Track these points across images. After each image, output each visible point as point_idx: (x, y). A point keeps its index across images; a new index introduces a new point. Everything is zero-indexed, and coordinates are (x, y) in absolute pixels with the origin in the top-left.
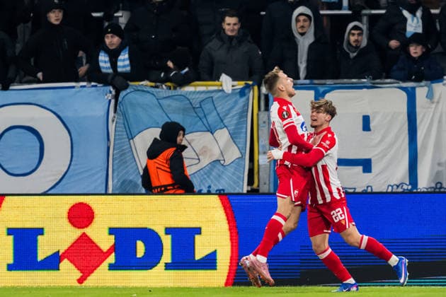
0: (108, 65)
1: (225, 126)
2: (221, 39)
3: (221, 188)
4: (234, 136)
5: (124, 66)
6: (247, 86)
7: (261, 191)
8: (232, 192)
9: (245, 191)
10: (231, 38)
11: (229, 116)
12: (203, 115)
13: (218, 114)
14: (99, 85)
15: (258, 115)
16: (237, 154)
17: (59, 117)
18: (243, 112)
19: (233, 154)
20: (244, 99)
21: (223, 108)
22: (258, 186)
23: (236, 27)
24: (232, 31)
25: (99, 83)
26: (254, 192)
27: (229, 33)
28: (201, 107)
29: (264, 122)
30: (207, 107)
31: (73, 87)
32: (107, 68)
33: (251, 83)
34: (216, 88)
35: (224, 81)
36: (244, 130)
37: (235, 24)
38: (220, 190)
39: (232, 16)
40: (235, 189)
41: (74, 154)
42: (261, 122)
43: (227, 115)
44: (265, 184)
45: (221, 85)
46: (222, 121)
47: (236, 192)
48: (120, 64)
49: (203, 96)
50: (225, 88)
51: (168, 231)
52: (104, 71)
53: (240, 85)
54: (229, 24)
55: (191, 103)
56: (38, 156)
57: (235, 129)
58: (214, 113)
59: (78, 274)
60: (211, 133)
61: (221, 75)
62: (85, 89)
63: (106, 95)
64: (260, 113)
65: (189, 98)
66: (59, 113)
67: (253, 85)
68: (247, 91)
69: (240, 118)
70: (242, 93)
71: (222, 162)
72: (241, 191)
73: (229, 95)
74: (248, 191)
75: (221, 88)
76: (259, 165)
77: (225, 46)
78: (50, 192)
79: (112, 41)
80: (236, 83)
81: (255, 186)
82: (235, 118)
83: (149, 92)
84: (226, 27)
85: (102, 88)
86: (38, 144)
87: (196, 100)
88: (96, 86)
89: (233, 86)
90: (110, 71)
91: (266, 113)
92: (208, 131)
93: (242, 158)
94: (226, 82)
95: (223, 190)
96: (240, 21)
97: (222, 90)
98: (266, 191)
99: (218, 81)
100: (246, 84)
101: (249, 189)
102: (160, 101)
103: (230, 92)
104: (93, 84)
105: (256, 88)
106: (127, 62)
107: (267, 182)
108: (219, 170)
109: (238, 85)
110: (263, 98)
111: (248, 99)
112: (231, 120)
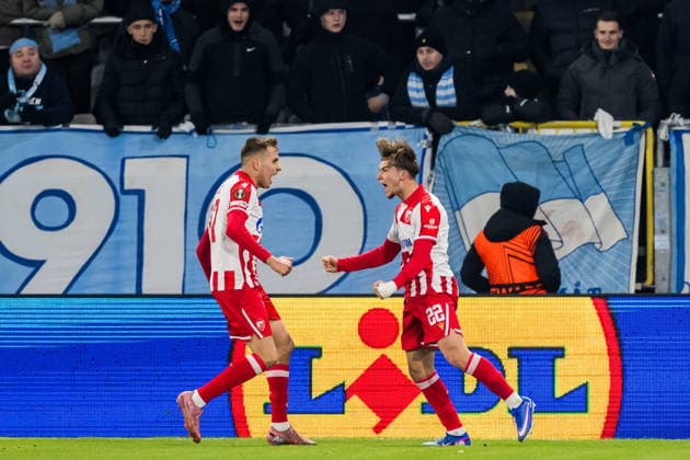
0: (422, 95)
1: (603, 191)
2: (593, 55)
3: (596, 286)
4: (616, 206)
5: (447, 97)
6: (637, 129)
7: (657, 291)
8: (613, 291)
9: (632, 291)
10: (608, 53)
11: (609, 174)
12: (567, 173)
13: (592, 172)
14: (407, 126)
15: (653, 173)
16: (621, 234)
17: (346, 175)
18: (630, 168)
19: (615, 233)
20: (631, 148)
21: (599, 162)
22: (653, 283)
23: (614, 37)
24: (609, 42)
25: (408, 123)
26: (646, 292)
27: (604, 46)
28: (565, 161)
29: (663, 185)
30: (575, 160)
31: (368, 129)
32: (419, 100)
33: (642, 123)
34: (589, 131)
35: (601, 119)
36: (632, 197)
37: (612, 32)
38: (594, 290)
39: (607, 19)
40: (617, 287)
41: (369, 234)
42: (657, 184)
43: (604, 173)
44: (664, 279)
45: (597, 127)
46: (597, 182)
47: (619, 292)
48: (439, 93)
49: (568, 144)
50: (602, 131)
51: (513, 352)
52: (415, 104)
53: (626, 126)
54: (603, 32)
55: (549, 154)
56: (313, 235)
57: (617, 195)
58: (586, 171)
59: (375, 419)
60: (581, 200)
61: (595, 111)
62: (385, 131)
63: (419, 141)
64: (657, 169)
65: (547, 146)
66: (346, 170)
67: (645, 127)
68: (636, 135)
69: (626, 177)
70: (629, 138)
71: (597, 246)
72: (626, 292)
73: (608, 142)
74: (637, 291)
75: (595, 131)
76: (654, 250)
77: (600, 65)
78: (330, 292)
79: (428, 57)
80: (619, 123)
81: (648, 282)
82: (619, 177)
83: (484, 137)
84: (600, 37)
85: (413, 131)
86: (313, 218)
87: (557, 150)
88: (402, 128)
89: (615, 128)
90: (425, 104)
91: (667, 169)
92: (576, 198)
93: (628, 239)
94: (605, 122)
95: (599, 289)
96: (621, 27)
97: (598, 135)
98: (665, 291)
99: (592, 120)
100: (634, 124)
101: (640, 288)
102: (502, 151)
103: (610, 137)
104: (398, 124)
105: (650, 131)
106: (452, 91)
107: (667, 277)
108: (592, 257)
109: (623, 126)
110: (660, 146)
111: (638, 148)
112: (612, 181)
